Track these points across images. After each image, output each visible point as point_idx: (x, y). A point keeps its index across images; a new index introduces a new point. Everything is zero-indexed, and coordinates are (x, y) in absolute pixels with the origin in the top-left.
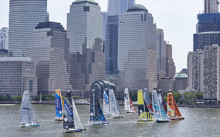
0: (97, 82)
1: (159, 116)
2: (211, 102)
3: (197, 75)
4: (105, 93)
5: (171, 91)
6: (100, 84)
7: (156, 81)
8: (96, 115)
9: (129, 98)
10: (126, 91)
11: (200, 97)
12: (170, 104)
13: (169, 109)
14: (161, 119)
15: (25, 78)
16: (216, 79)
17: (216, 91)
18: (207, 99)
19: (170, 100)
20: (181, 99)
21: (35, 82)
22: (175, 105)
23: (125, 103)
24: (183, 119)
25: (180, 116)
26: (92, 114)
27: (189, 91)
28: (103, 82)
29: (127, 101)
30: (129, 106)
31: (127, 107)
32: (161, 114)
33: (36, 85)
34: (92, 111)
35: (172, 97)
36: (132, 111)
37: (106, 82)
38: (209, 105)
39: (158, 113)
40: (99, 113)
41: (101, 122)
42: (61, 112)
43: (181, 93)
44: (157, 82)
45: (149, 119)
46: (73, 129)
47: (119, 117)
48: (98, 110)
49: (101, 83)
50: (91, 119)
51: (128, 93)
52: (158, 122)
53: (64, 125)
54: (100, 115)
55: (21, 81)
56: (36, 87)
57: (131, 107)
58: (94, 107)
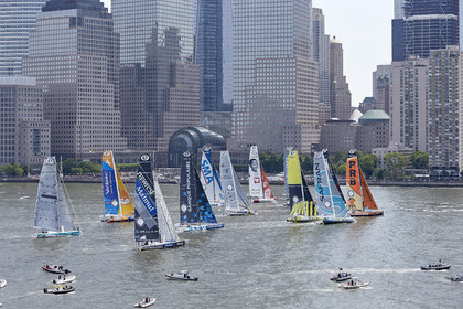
0: (181, 131)
1: (329, 210)
2: (445, 174)
3: (410, 114)
4: (204, 158)
5: (355, 154)
6: (190, 136)
7: (317, 127)
8: (194, 209)
9: (259, 170)
10: (254, 153)
11: (419, 163)
12: (353, 183)
13: (351, 194)
14: (332, 217)
15: (23, 125)
16: (457, 123)
17: (457, 149)
18: (437, 168)
19: (353, 173)
20: (378, 169)
21: (46, 134)
22: (363, 183)
23: (251, 180)
24: (381, 214)
25: (375, 207)
26: (184, 208)
27: (396, 149)
28: (197, 131)
29: (254, 175)
30: (259, 186)
31: (255, 188)
32: (333, 206)
33: (49, 139)
34: (183, 200)
35: (356, 168)
36: (266, 199)
37: (202, 130)
38: (442, 180)
39: (327, 204)
40: (200, 205)
41: (204, 226)
42: (115, 203)
43: (377, 154)
44: (319, 131)
45: (312, 217)
46: (157, 243)
47: (241, 214)
48: (199, 197)
49: (192, 133)
50: (182, 220)
51: (258, 159)
52: (327, 223)
53: (136, 234)
54: (202, 208)
55: (14, 130)
56: (49, 146)
57: (264, 189)
58: (189, 192)
